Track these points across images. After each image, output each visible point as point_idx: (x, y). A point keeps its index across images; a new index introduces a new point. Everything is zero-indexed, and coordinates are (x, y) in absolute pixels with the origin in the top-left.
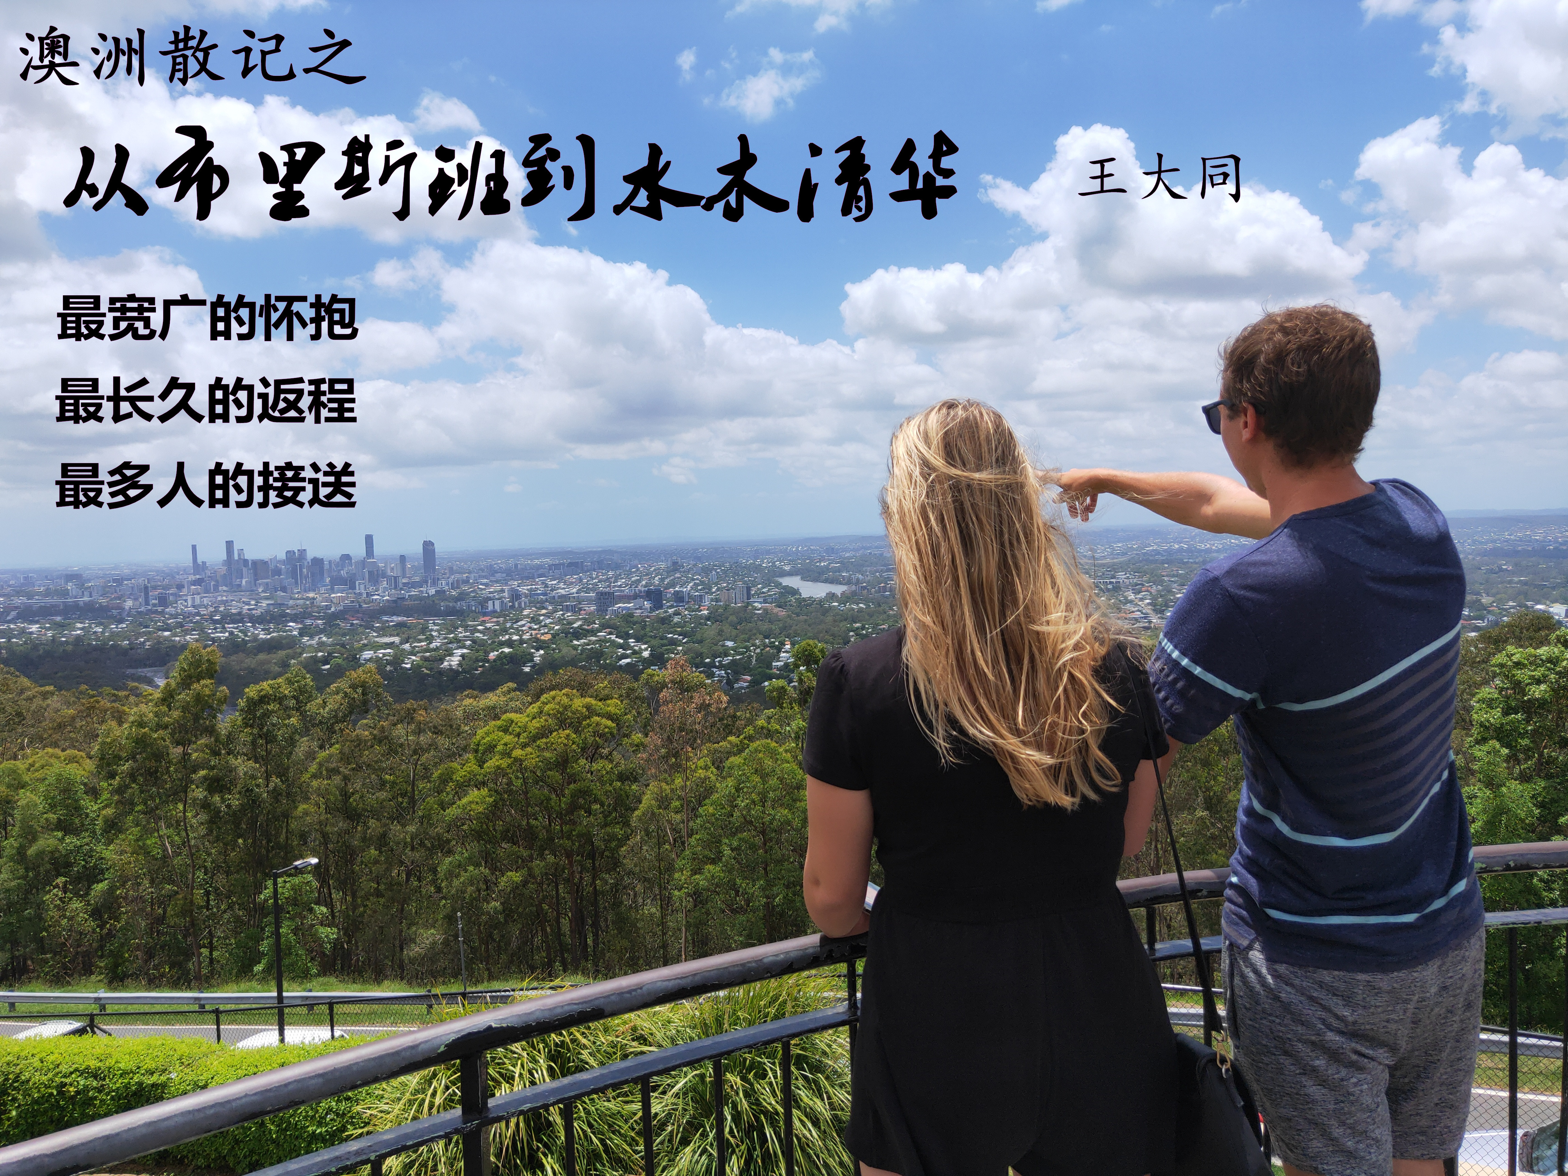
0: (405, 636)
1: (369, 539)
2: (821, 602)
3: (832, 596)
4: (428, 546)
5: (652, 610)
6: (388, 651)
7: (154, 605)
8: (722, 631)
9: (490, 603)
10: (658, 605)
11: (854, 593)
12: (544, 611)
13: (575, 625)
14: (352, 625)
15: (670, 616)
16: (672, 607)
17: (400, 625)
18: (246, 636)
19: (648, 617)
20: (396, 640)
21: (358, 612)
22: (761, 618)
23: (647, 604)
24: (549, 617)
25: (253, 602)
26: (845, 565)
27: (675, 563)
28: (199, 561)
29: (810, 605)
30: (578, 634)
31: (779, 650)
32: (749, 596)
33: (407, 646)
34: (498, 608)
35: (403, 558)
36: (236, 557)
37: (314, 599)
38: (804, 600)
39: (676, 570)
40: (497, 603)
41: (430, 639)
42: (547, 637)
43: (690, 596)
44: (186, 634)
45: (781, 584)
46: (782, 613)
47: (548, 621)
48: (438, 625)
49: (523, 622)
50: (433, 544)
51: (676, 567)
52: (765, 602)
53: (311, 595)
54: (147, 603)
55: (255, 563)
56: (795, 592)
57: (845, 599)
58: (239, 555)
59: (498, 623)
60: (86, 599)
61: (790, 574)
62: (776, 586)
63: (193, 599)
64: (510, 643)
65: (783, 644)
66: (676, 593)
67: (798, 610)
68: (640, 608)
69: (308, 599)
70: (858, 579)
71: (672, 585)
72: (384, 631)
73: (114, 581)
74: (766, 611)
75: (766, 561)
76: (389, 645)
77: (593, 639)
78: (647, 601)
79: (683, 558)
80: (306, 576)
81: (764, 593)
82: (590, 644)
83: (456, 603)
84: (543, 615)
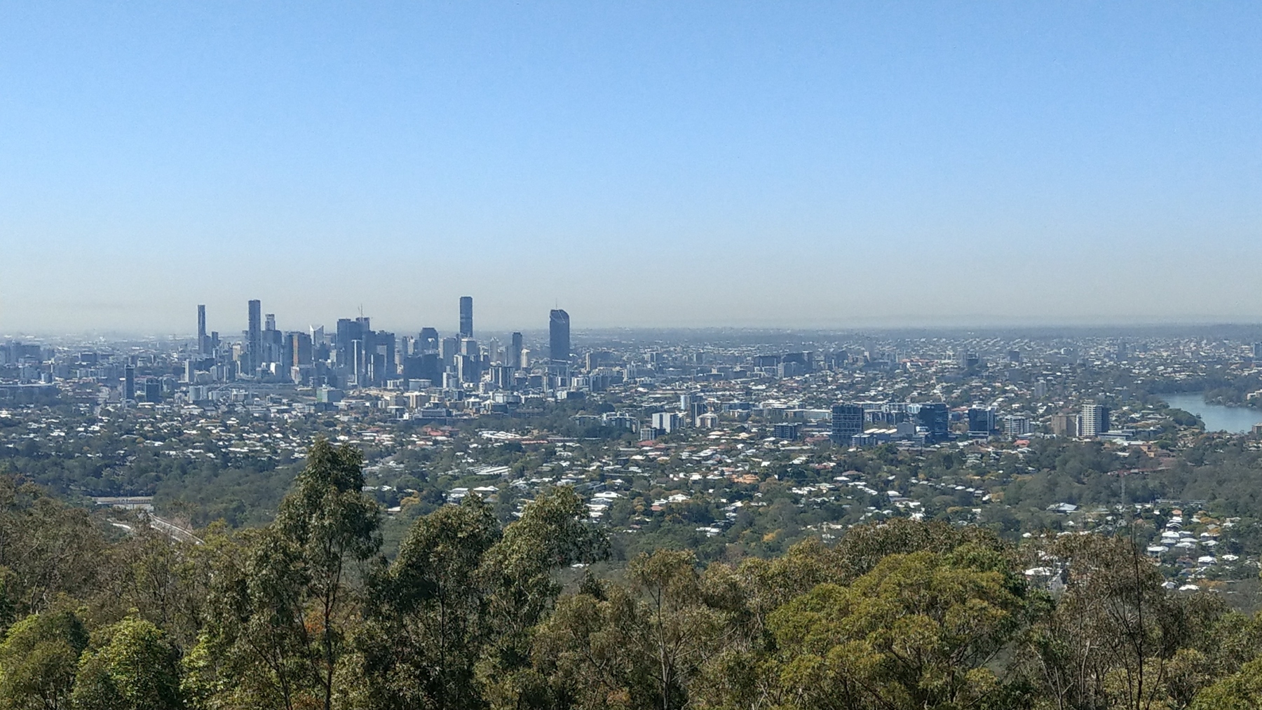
0: (518, 464)
1: (466, 304)
2: (1242, 440)
4: (559, 319)
5: (930, 440)
6: (491, 488)
7: (141, 398)
8: (1056, 484)
9: (656, 417)
10: (940, 433)
12: (743, 435)
13: (796, 462)
14: (436, 442)
15: (962, 453)
16: (964, 437)
17: (513, 447)
18: (275, 453)
19: (921, 453)
20: (504, 470)
21: (444, 423)
22: (1128, 466)
23: (921, 432)
24: (751, 445)
25: (285, 401)
27: (972, 361)
28: (209, 333)
29: (1221, 446)
30: (801, 476)
31: (1161, 523)
32: (1106, 425)
33: (520, 482)
34: (667, 426)
35: (517, 338)
36: (263, 328)
37: (377, 398)
38: (1210, 437)
39: (972, 374)
40: (667, 417)
41: (558, 473)
42: (748, 479)
43: (997, 420)
44: (186, 446)
45: (1166, 406)
46: (1167, 458)
47: (749, 452)
48: (572, 450)
49: (708, 452)
50: (566, 316)
51: (973, 366)
52: (1136, 436)
53: (374, 392)
54: (130, 394)
55: (290, 336)
56: (1193, 421)
58: (268, 323)
59: (666, 451)
60: (42, 383)
61: (1184, 389)
62: (1157, 410)
63: (197, 390)
64: (684, 487)
65: (1167, 513)
66: (972, 414)
67: (1198, 455)
68: (909, 438)
69: (369, 398)
71: (967, 399)
72: (486, 454)
73: (84, 357)
74: (1137, 453)
75: (1138, 363)
76: (493, 479)
77: (825, 487)
78: (921, 425)
79: (986, 353)
80: (368, 361)
81: (1133, 420)
82: (819, 494)
83: (600, 414)
84: (743, 441)
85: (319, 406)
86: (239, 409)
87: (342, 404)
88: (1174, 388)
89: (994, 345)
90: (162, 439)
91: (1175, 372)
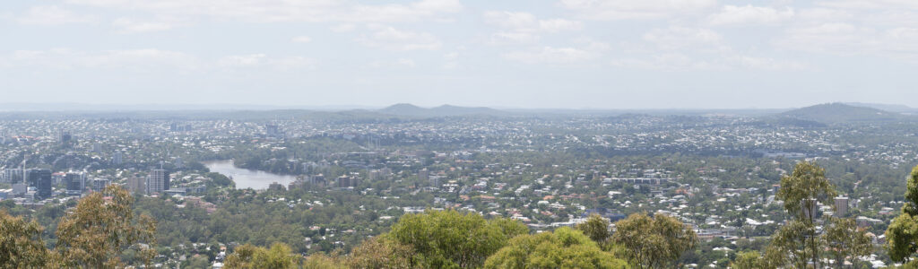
2: (264, 196)
3: (277, 189)
10: (45, 191)
11: (306, 186)
16: (63, 195)
19: (33, 207)
22: (186, 215)
23: (31, 191)
26: (291, 147)
29: (250, 200)
31: (212, 257)
32: (167, 185)
38: (241, 192)
43: (88, 183)
45: (207, 170)
46: (212, 209)
51: (67, 142)
52: (188, 192)
56: (226, 182)
57: (294, 193)
61: (219, 158)
62: (202, 174)
65: (216, 249)
66: (69, 177)
67: (233, 206)
70: (310, 168)
71: (63, 166)
74: (190, 206)
75: (186, 139)
78: (31, 186)
79: (76, 131)
81: (185, 181)
89: (81, 126)
91: (212, 145)
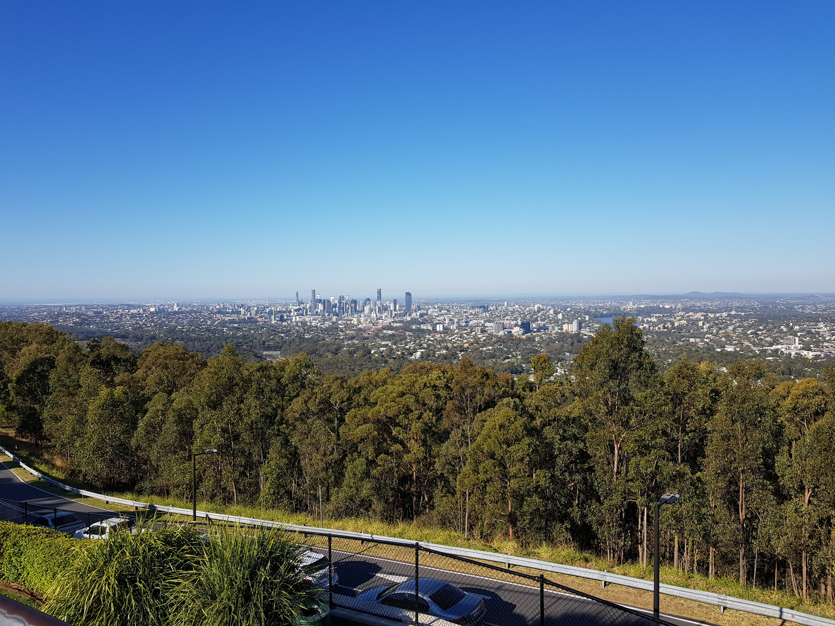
0: (394, 341)
1: (379, 291)
4: (408, 295)
5: (524, 333)
6: (386, 348)
7: (278, 321)
8: (564, 347)
9: (438, 326)
10: (528, 331)
12: (466, 331)
13: (482, 340)
14: (369, 334)
15: (534, 337)
16: (535, 332)
17: (393, 335)
18: (319, 337)
19: (522, 337)
20: (389, 343)
21: (372, 328)
23: (522, 330)
24: (468, 335)
25: (322, 321)
27: (538, 308)
28: (299, 299)
30: (483, 344)
32: (580, 328)
33: (395, 347)
34: (442, 329)
35: (395, 301)
36: (316, 298)
39: (538, 312)
40: (441, 326)
41: (406, 343)
42: (466, 345)
43: (546, 326)
47: (467, 337)
48: (411, 336)
49: (454, 337)
50: (410, 294)
52: (590, 331)
53: (350, 318)
54: (275, 319)
55: (324, 301)
58: (318, 297)
59: (441, 337)
60: (249, 316)
61: (606, 316)
62: (597, 323)
63: (296, 318)
64: (446, 348)
66: (538, 324)
68: (519, 332)
69: (348, 320)
71: (537, 320)
72: (384, 338)
73: (262, 308)
75: (592, 308)
76: (386, 346)
77: (490, 348)
80: (348, 308)
81: (589, 326)
82: (489, 350)
83: (420, 325)
84: (465, 333)
85: (333, 323)
86: (308, 324)
87: (340, 322)
88: (602, 316)
90: (284, 333)
91: (603, 311)
